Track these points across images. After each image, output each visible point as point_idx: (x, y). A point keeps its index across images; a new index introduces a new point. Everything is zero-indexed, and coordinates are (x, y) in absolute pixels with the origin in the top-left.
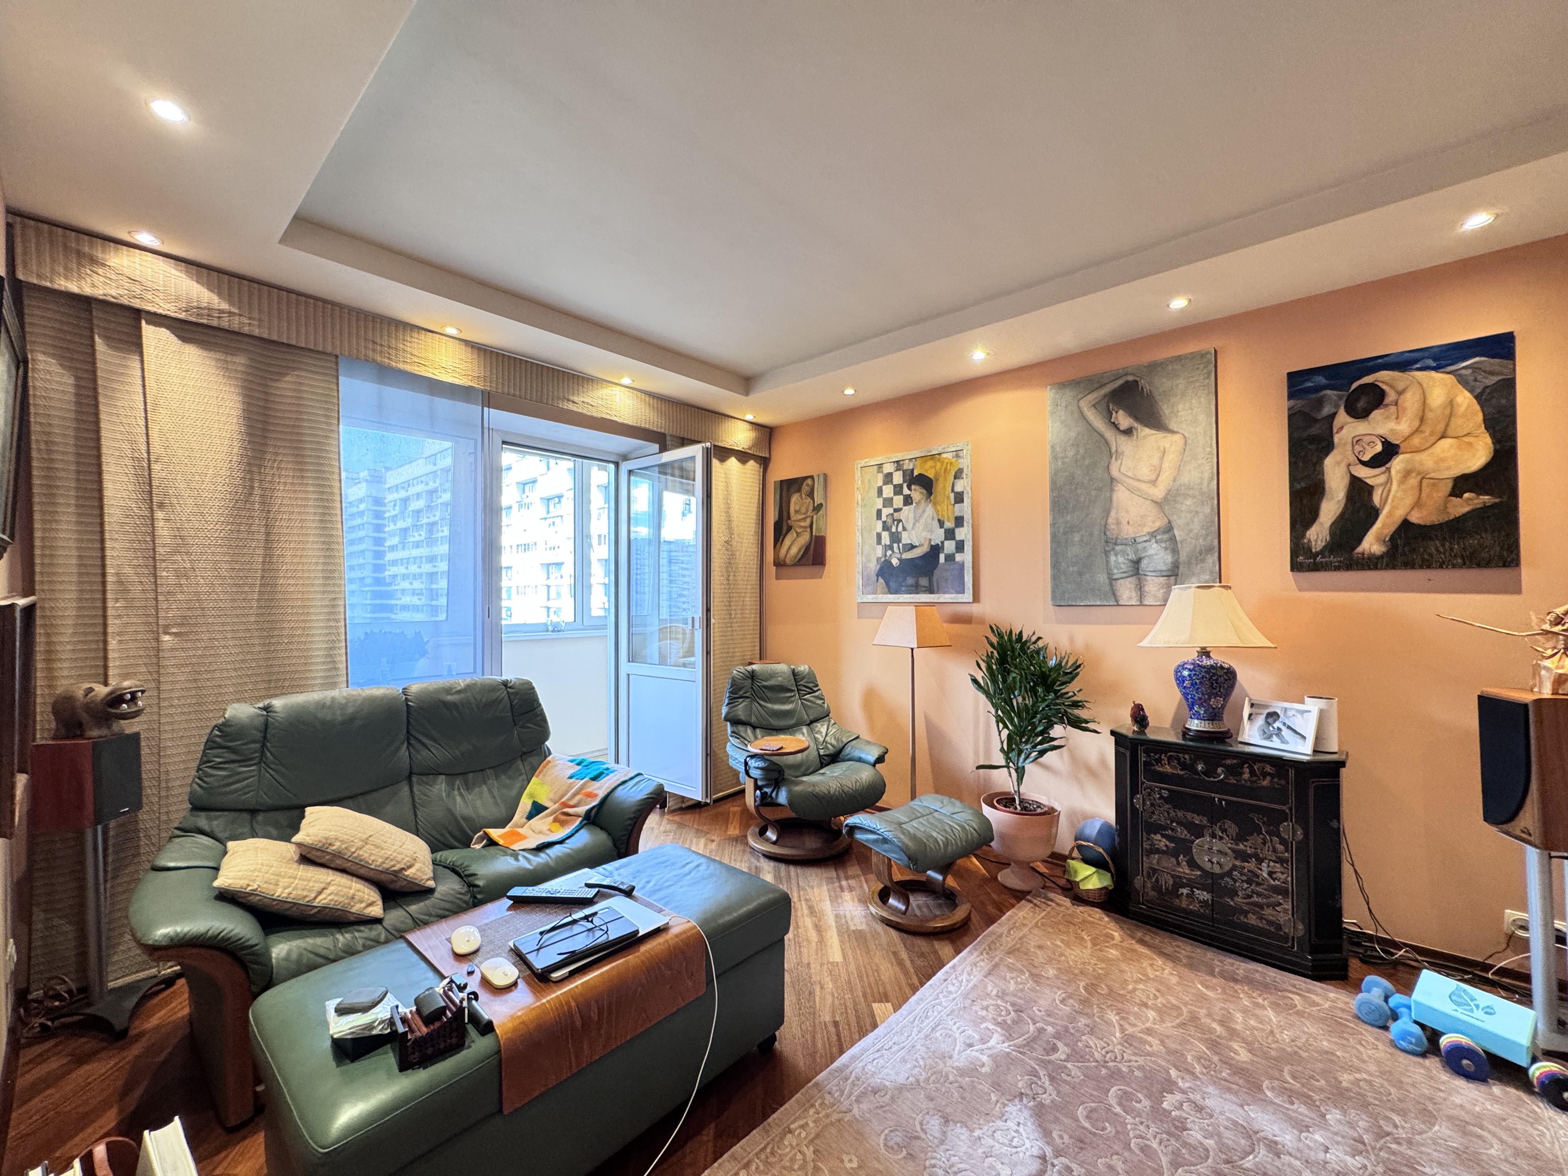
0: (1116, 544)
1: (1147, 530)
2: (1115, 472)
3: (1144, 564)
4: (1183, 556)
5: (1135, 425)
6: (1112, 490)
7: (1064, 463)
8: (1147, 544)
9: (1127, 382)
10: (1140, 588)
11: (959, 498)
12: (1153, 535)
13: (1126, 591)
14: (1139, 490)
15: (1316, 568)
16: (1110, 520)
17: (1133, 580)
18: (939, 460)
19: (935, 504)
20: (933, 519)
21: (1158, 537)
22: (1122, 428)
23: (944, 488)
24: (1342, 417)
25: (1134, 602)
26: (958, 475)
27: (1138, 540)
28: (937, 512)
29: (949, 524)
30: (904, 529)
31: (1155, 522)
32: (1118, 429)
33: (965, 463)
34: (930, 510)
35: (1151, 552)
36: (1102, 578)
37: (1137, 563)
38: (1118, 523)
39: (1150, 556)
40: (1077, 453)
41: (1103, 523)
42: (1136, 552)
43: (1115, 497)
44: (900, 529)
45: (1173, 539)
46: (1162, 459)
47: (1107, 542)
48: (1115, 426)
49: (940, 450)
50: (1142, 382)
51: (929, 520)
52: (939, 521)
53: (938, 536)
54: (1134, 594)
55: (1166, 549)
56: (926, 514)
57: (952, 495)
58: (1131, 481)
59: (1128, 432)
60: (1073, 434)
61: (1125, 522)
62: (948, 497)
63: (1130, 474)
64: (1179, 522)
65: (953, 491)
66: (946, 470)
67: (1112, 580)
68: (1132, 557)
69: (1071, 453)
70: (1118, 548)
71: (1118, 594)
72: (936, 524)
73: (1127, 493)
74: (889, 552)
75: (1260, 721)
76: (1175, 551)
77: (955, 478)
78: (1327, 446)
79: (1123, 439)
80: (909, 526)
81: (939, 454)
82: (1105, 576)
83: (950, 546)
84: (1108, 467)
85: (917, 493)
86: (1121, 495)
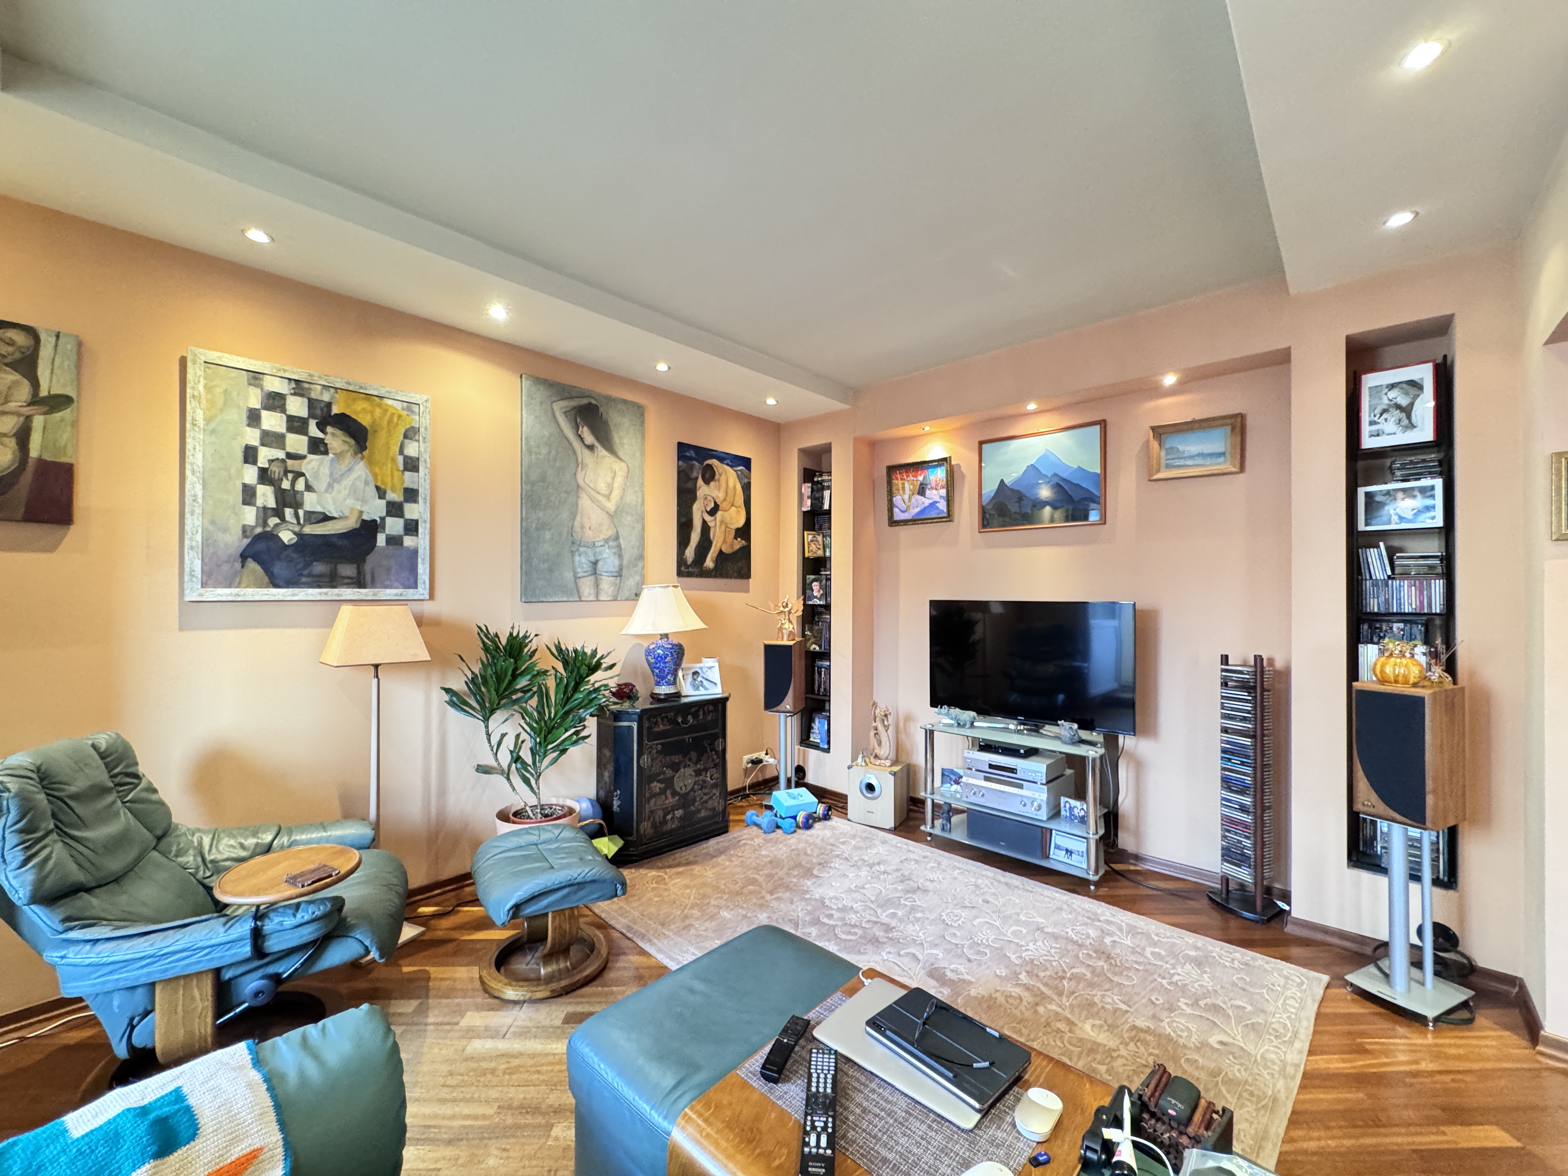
0: (580, 545)
1: (602, 537)
2: (580, 481)
3: (600, 563)
4: (625, 563)
5: (596, 444)
6: (578, 497)
7: (538, 459)
8: (602, 548)
9: (590, 404)
10: (597, 585)
11: (411, 465)
12: (606, 541)
13: (587, 588)
14: (598, 501)
15: (690, 575)
16: (576, 523)
17: (592, 578)
18: (379, 405)
19: (371, 463)
20: (366, 483)
21: (610, 544)
22: (586, 442)
23: (387, 445)
24: (700, 482)
25: (592, 598)
26: (410, 434)
27: (597, 544)
28: (375, 476)
29: (395, 496)
30: (309, 488)
31: (608, 532)
32: (583, 442)
33: (422, 421)
34: (360, 470)
35: (605, 556)
36: (569, 576)
37: (595, 563)
38: (582, 527)
39: (605, 559)
40: (550, 453)
41: (570, 524)
42: (595, 554)
43: (580, 503)
44: (300, 485)
45: (619, 546)
46: (613, 478)
47: (573, 543)
48: (582, 439)
49: (382, 392)
50: (601, 410)
51: (360, 485)
52: (378, 488)
53: (375, 509)
54: (592, 591)
55: (615, 553)
56: (354, 475)
57: (400, 459)
58: (592, 492)
59: (591, 448)
60: (546, 433)
61: (587, 528)
62: (393, 460)
63: (592, 486)
64: (623, 533)
65: (401, 452)
66: (390, 422)
67: (576, 578)
68: (592, 559)
69: (544, 451)
70: (582, 549)
71: (581, 591)
72: (372, 492)
73: (589, 502)
74: (273, 521)
75: (690, 678)
76: (620, 556)
77: (406, 436)
78: (694, 499)
79: (587, 452)
80: (321, 485)
81: (381, 398)
82: (572, 574)
83: (394, 526)
84: (575, 474)
85: (335, 439)
86: (585, 502)
